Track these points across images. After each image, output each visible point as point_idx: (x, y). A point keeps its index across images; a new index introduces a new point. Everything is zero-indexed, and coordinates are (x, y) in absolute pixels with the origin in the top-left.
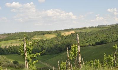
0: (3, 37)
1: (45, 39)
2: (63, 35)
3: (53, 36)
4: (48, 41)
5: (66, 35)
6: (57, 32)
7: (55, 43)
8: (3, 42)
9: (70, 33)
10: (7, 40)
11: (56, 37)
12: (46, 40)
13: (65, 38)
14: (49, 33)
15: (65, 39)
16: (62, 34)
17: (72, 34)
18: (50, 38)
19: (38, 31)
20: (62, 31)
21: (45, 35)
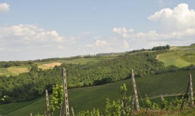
1: (8, 76)
2: (41, 69)
3: (24, 70)
4: (15, 78)
5: (46, 68)
6: (30, 63)
7: (27, 81)
9: (52, 65)
11: (28, 71)
12: (11, 77)
13: (45, 73)
14: (17, 64)
15: (45, 75)
16: (39, 67)
17: (56, 66)
18: (18, 74)
20: (39, 61)
21: (9, 69)
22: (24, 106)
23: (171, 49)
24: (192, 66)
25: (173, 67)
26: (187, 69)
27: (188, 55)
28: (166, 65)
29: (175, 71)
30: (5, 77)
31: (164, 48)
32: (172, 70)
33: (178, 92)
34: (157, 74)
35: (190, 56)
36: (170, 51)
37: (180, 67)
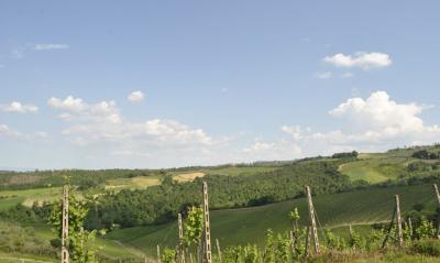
0: (31, 180)
1: (133, 189)
2: (176, 182)
3: (154, 182)
4: (141, 193)
5: (184, 180)
6: (162, 172)
7: (157, 197)
8: (31, 191)
9: (192, 177)
10: (42, 187)
11: (160, 184)
12: (136, 191)
13: (182, 187)
14: (145, 174)
15: (182, 189)
16: (175, 178)
17: (197, 178)
18: (146, 187)
19: (118, 170)
20: (174, 170)
21: (135, 180)
23: (358, 157)
24: (390, 181)
25: (362, 182)
26: (384, 186)
27: (384, 165)
28: (352, 180)
29: (364, 189)
30: (129, 191)
31: (349, 155)
32: (362, 187)
33: (370, 220)
34: (339, 192)
35: (387, 168)
36: (358, 160)
37: (373, 183)
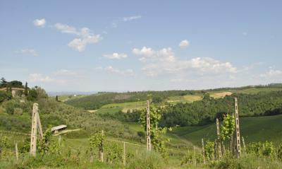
0: (126, 97)
1: (184, 103)
2: (212, 98)
3: (198, 98)
4: (190, 105)
5: (217, 97)
6: (203, 92)
7: (200, 108)
8: (126, 104)
9: (224, 94)
10: (131, 101)
11: (202, 99)
12: (187, 104)
13: (216, 101)
14: (192, 93)
15: (216, 103)
16: (211, 96)
17: (227, 96)
18: (192, 102)
20: (211, 90)
21: (185, 97)
22: (197, 130)
30: (182, 104)
